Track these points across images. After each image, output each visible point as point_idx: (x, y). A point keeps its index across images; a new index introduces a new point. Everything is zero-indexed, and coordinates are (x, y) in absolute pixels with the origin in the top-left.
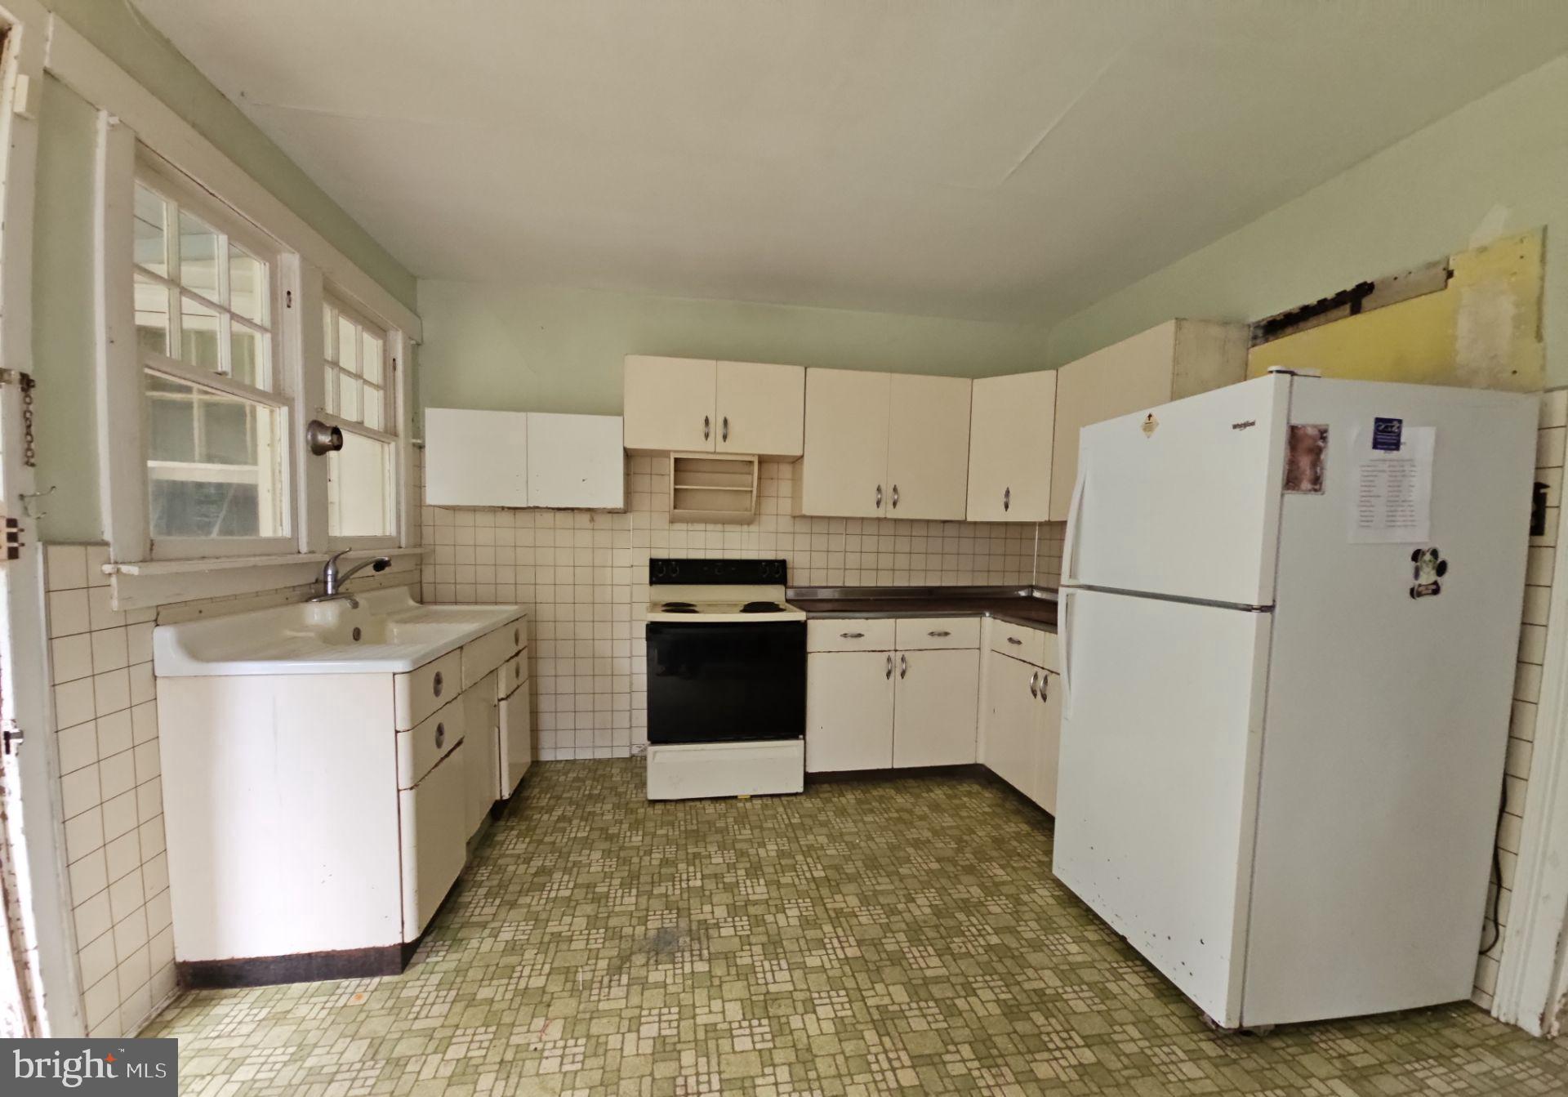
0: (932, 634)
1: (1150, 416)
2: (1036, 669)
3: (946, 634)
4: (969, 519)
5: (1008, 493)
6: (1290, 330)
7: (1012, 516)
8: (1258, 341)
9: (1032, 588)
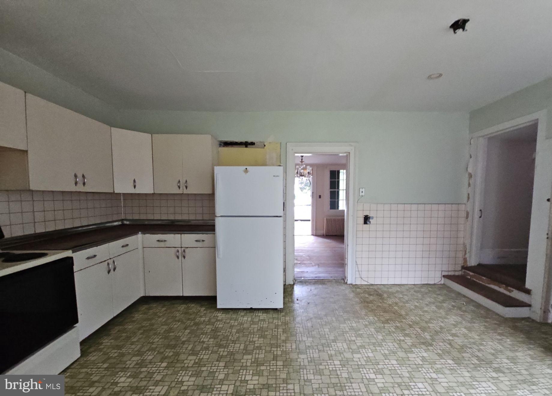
0: (123, 246)
1: (246, 169)
2: (177, 248)
3: (127, 245)
4: (116, 192)
5: (134, 181)
6: (230, 146)
7: (137, 191)
8: (221, 146)
9: (122, 220)
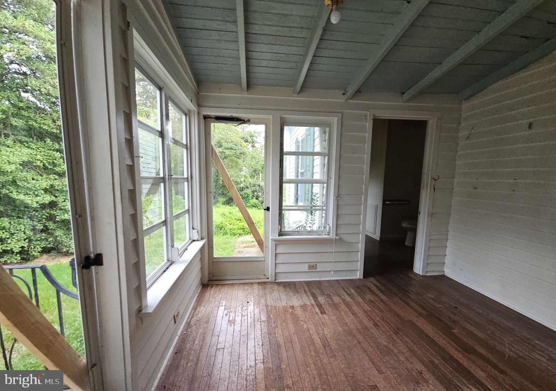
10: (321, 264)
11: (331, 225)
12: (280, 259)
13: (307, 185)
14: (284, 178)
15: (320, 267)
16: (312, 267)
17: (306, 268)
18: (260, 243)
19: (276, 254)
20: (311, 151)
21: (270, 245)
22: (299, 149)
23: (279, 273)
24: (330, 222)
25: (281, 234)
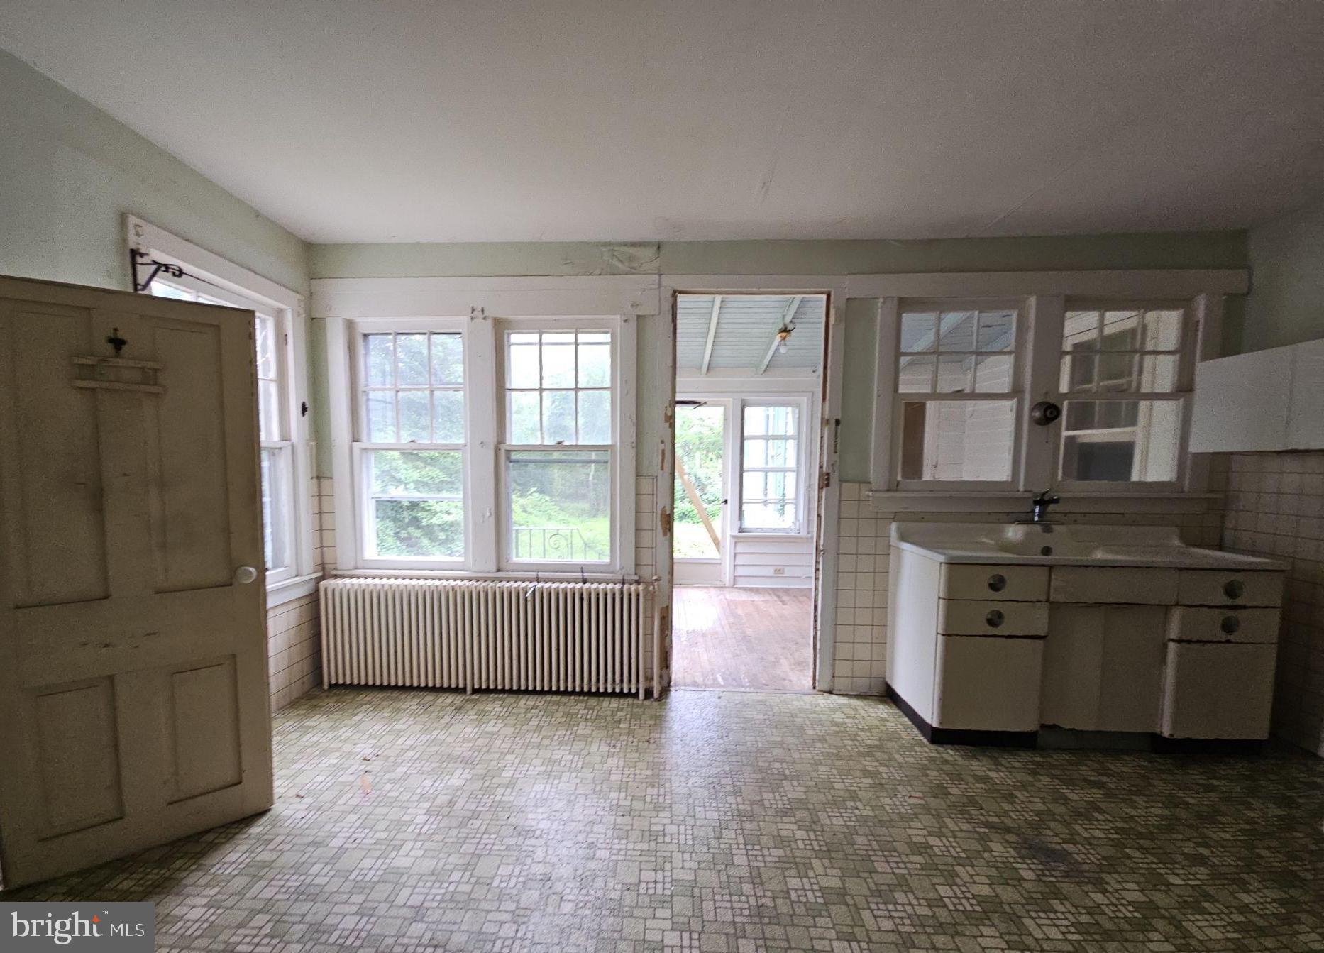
10: (789, 568)
11: (801, 521)
12: (740, 560)
13: (779, 473)
14: (746, 466)
15: (788, 571)
16: (779, 571)
17: (770, 571)
18: (717, 543)
19: (735, 554)
20: (783, 433)
21: (728, 543)
22: (767, 431)
23: (740, 576)
24: (801, 518)
25: (741, 530)
